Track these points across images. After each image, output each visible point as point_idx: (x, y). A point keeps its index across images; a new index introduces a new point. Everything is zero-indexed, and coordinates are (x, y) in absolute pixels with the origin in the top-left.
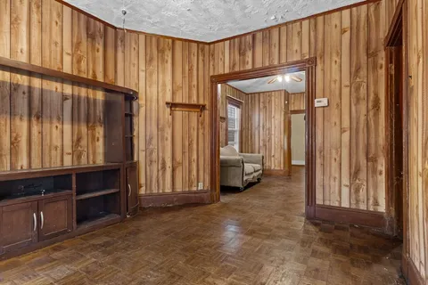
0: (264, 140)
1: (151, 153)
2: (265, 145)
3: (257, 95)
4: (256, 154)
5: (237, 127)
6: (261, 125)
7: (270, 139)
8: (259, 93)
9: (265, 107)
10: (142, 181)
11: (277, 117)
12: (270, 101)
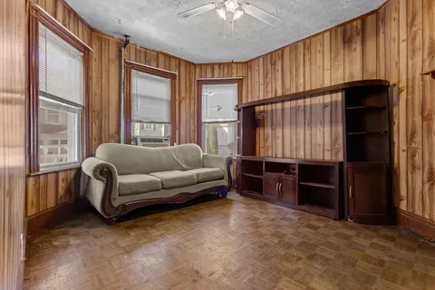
1: (413, 155)
10: (403, 192)
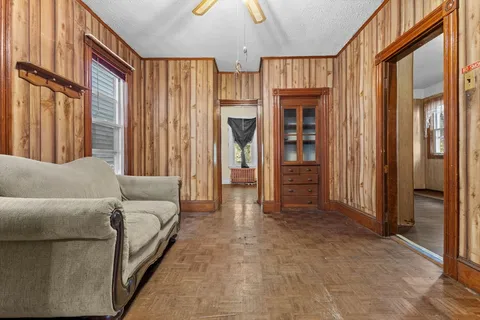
0: (176, 149)
2: (178, 157)
3: (162, 63)
4: (161, 178)
5: (120, 120)
6: (171, 119)
7: (188, 146)
8: (167, 60)
9: (178, 87)
11: (201, 106)
12: (188, 76)
